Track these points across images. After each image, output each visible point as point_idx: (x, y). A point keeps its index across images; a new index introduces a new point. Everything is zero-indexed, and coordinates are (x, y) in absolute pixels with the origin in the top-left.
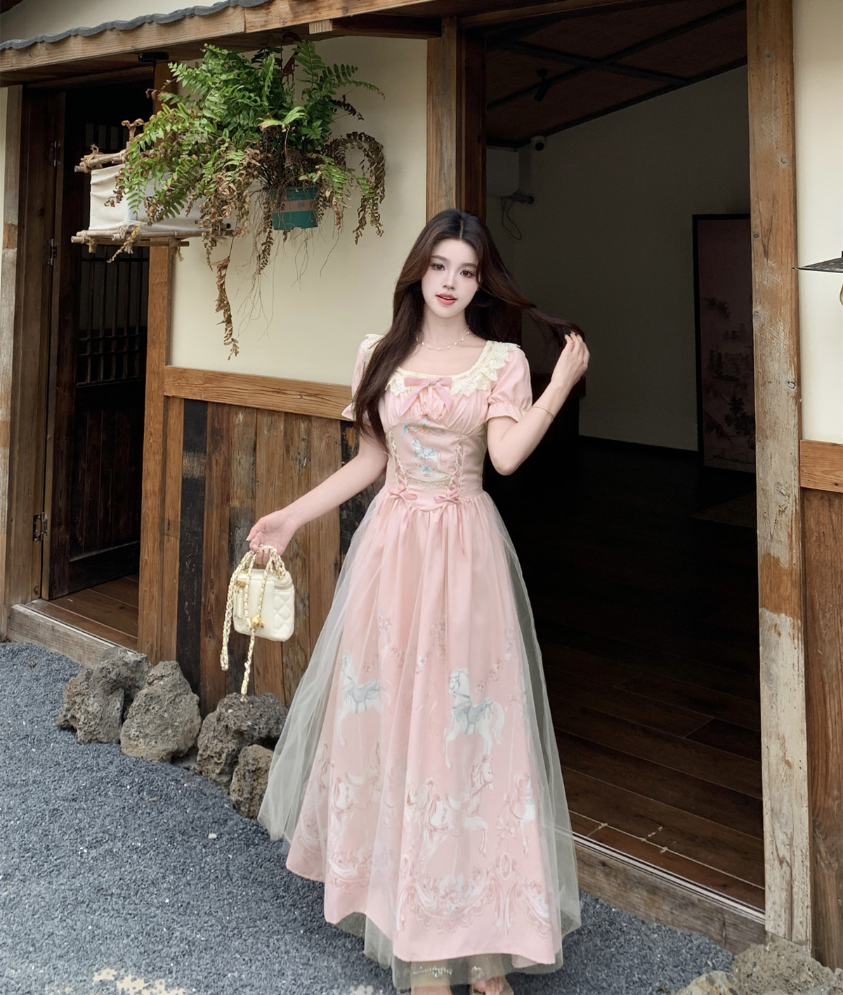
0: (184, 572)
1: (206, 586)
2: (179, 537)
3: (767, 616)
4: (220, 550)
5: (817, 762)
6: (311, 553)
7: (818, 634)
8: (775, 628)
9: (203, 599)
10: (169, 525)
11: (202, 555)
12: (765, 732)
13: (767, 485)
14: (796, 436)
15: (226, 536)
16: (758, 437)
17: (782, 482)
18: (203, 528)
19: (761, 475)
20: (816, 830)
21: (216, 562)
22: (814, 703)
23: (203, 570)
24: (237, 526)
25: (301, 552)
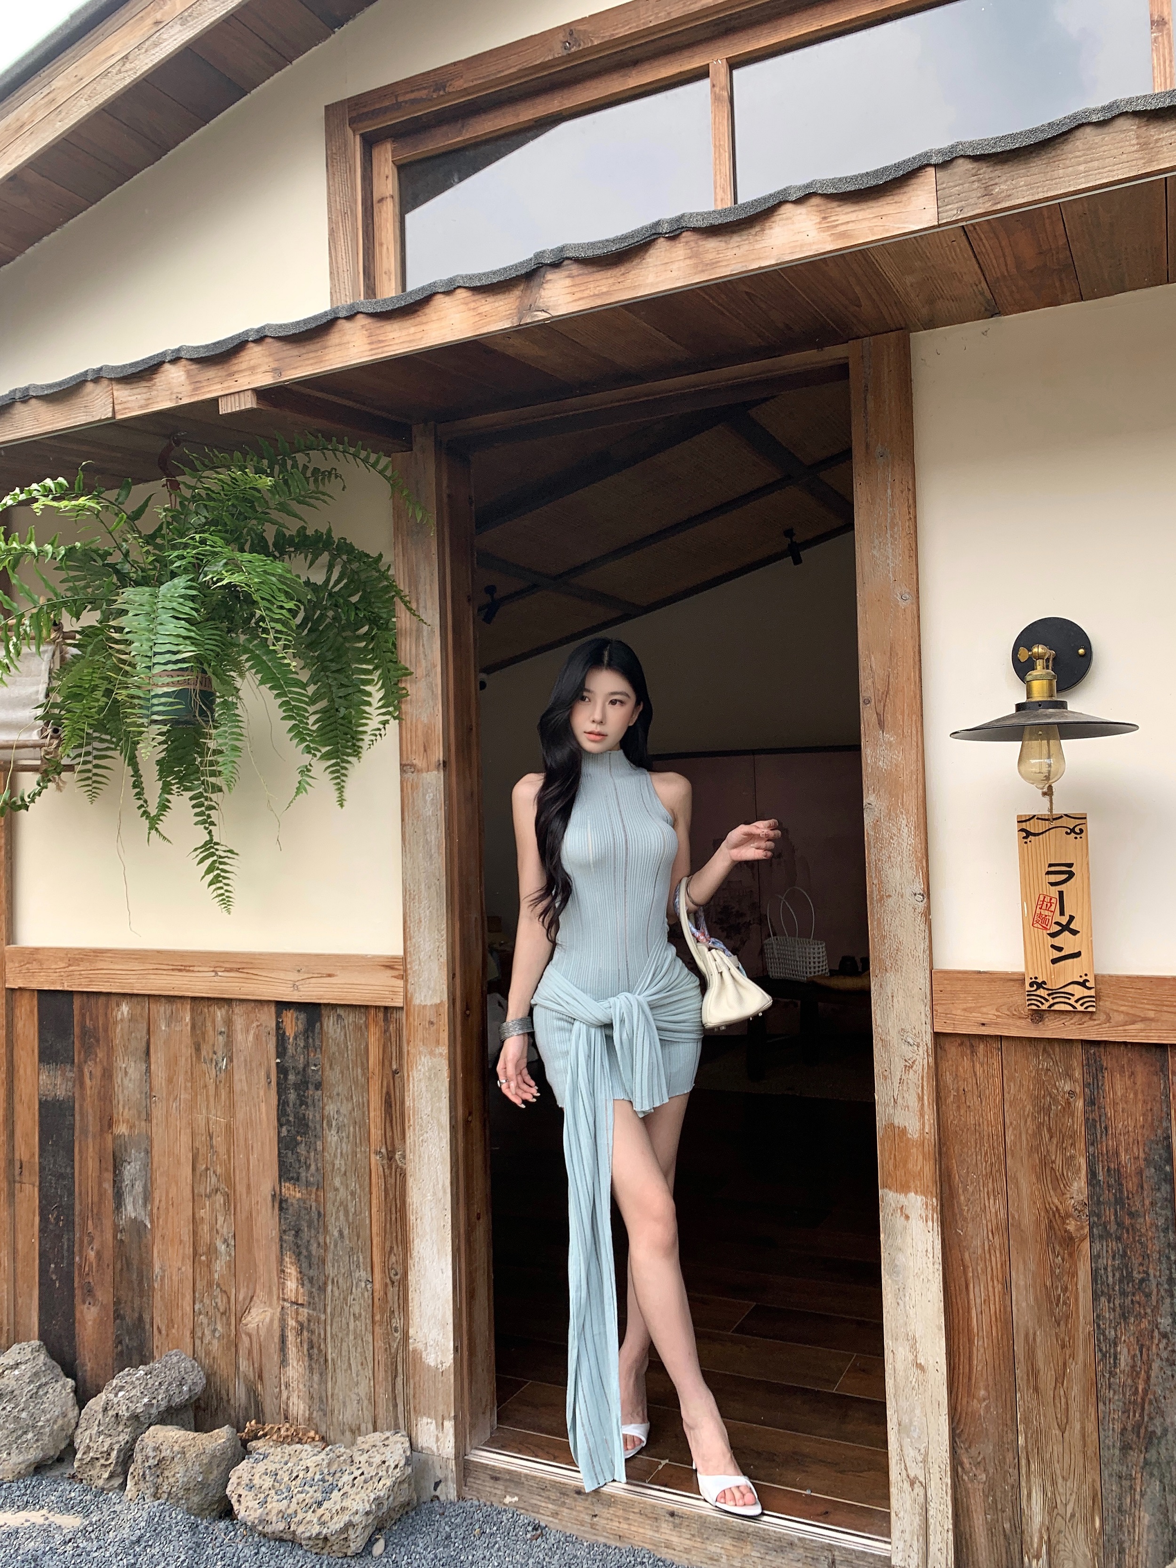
0: (46, 1227)
1: (82, 1241)
2: (37, 1183)
3: (889, 1198)
4: (101, 1194)
5: (957, 1360)
6: (238, 1187)
7: (957, 1211)
8: (902, 1211)
9: (77, 1259)
10: (21, 1168)
11: (74, 1204)
12: (890, 1334)
13: (888, 1033)
14: (926, 964)
15: (109, 1176)
16: (874, 971)
17: (908, 1028)
18: (73, 1168)
19: (879, 1021)
20: (957, 1439)
21: (95, 1211)
22: (953, 1292)
23: (77, 1223)
24: (126, 1161)
25: (222, 1186)
